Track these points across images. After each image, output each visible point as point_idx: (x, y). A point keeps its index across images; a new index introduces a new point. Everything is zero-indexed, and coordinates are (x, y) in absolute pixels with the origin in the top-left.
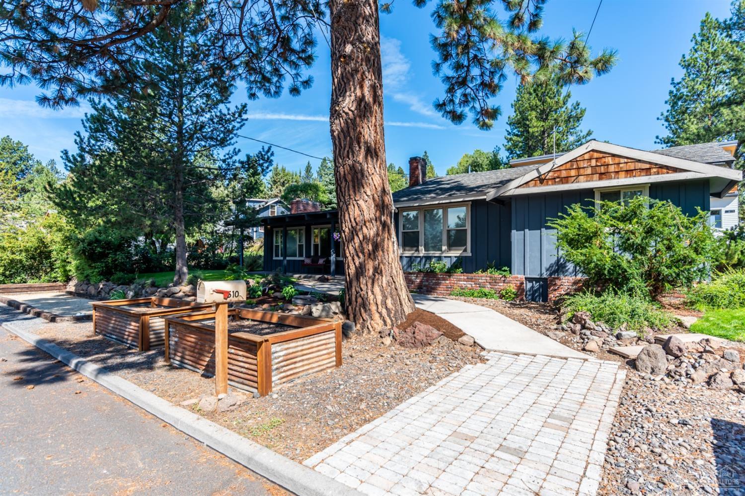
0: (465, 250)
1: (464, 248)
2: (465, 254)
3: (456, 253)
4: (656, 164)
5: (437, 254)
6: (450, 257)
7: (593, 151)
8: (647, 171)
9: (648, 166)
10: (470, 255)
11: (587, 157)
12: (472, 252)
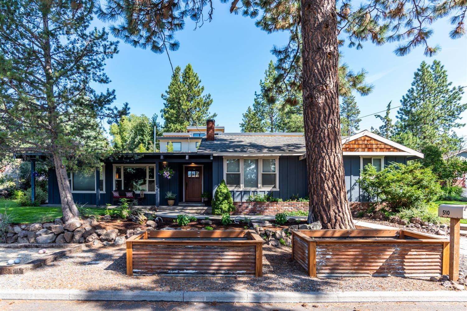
0: (275, 187)
1: (273, 186)
2: (274, 190)
3: (268, 189)
4: (393, 147)
5: (253, 189)
6: (264, 191)
7: (366, 136)
8: (389, 150)
9: (389, 147)
10: (278, 190)
11: (363, 139)
12: (279, 188)
